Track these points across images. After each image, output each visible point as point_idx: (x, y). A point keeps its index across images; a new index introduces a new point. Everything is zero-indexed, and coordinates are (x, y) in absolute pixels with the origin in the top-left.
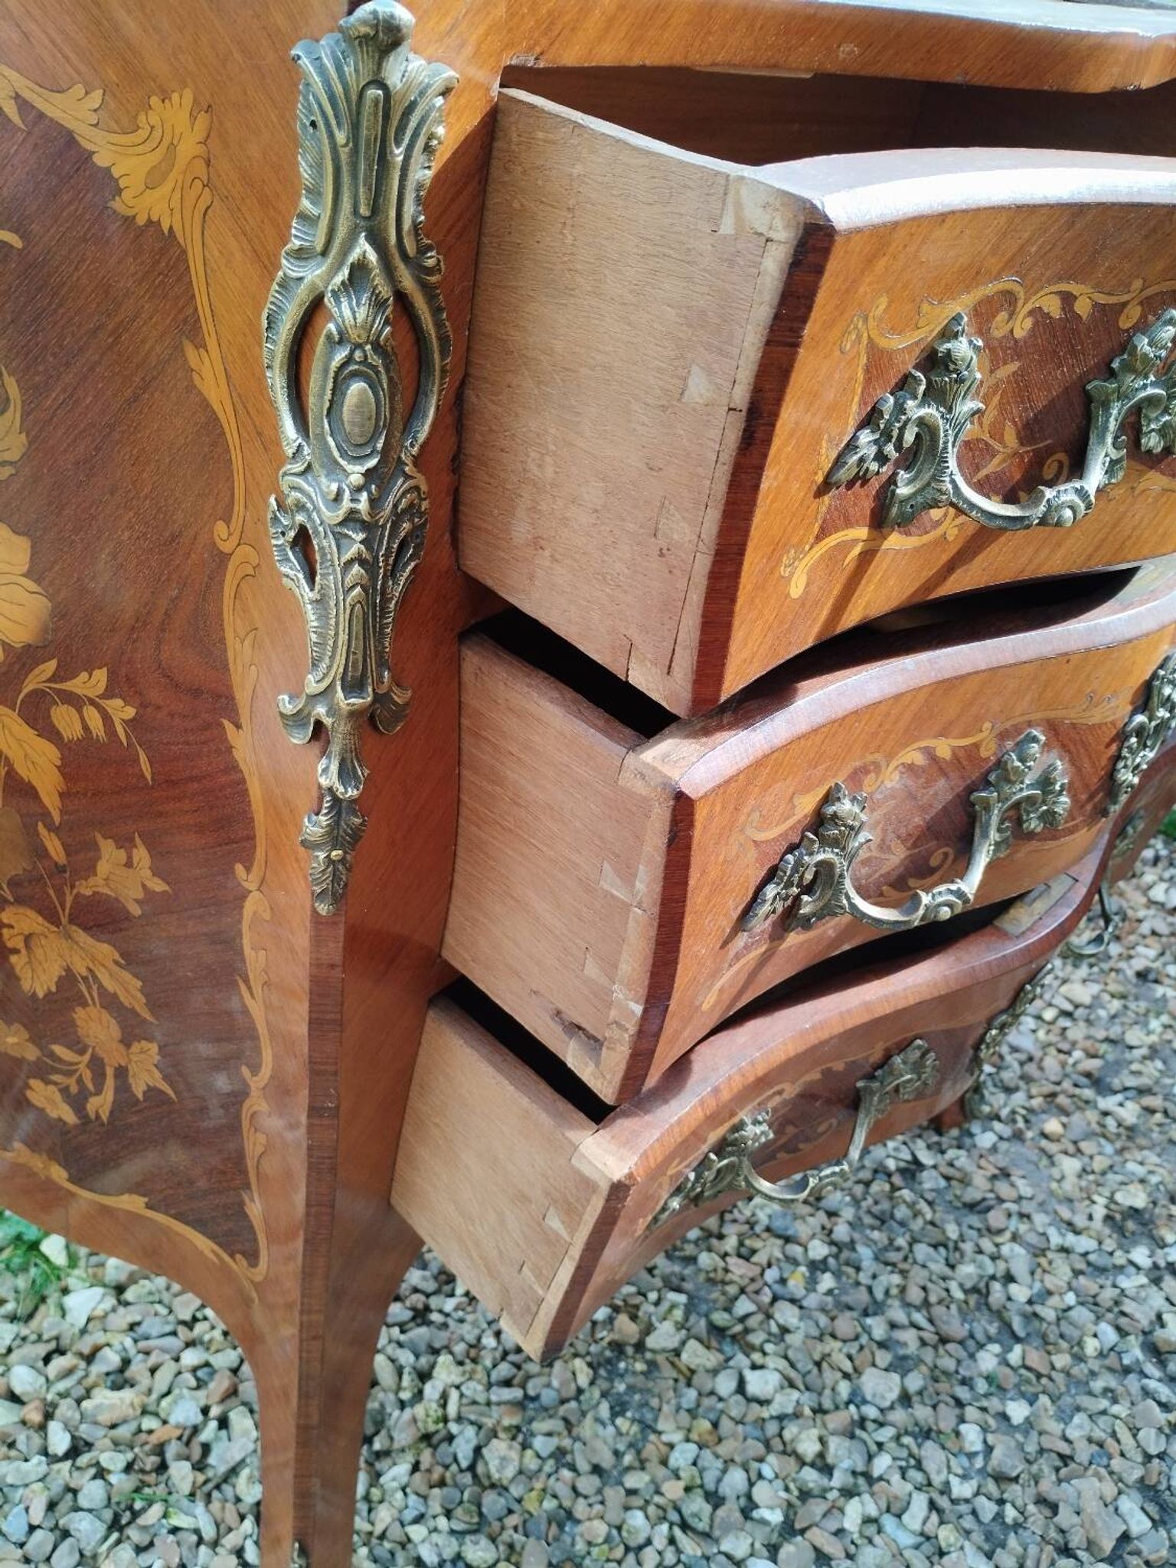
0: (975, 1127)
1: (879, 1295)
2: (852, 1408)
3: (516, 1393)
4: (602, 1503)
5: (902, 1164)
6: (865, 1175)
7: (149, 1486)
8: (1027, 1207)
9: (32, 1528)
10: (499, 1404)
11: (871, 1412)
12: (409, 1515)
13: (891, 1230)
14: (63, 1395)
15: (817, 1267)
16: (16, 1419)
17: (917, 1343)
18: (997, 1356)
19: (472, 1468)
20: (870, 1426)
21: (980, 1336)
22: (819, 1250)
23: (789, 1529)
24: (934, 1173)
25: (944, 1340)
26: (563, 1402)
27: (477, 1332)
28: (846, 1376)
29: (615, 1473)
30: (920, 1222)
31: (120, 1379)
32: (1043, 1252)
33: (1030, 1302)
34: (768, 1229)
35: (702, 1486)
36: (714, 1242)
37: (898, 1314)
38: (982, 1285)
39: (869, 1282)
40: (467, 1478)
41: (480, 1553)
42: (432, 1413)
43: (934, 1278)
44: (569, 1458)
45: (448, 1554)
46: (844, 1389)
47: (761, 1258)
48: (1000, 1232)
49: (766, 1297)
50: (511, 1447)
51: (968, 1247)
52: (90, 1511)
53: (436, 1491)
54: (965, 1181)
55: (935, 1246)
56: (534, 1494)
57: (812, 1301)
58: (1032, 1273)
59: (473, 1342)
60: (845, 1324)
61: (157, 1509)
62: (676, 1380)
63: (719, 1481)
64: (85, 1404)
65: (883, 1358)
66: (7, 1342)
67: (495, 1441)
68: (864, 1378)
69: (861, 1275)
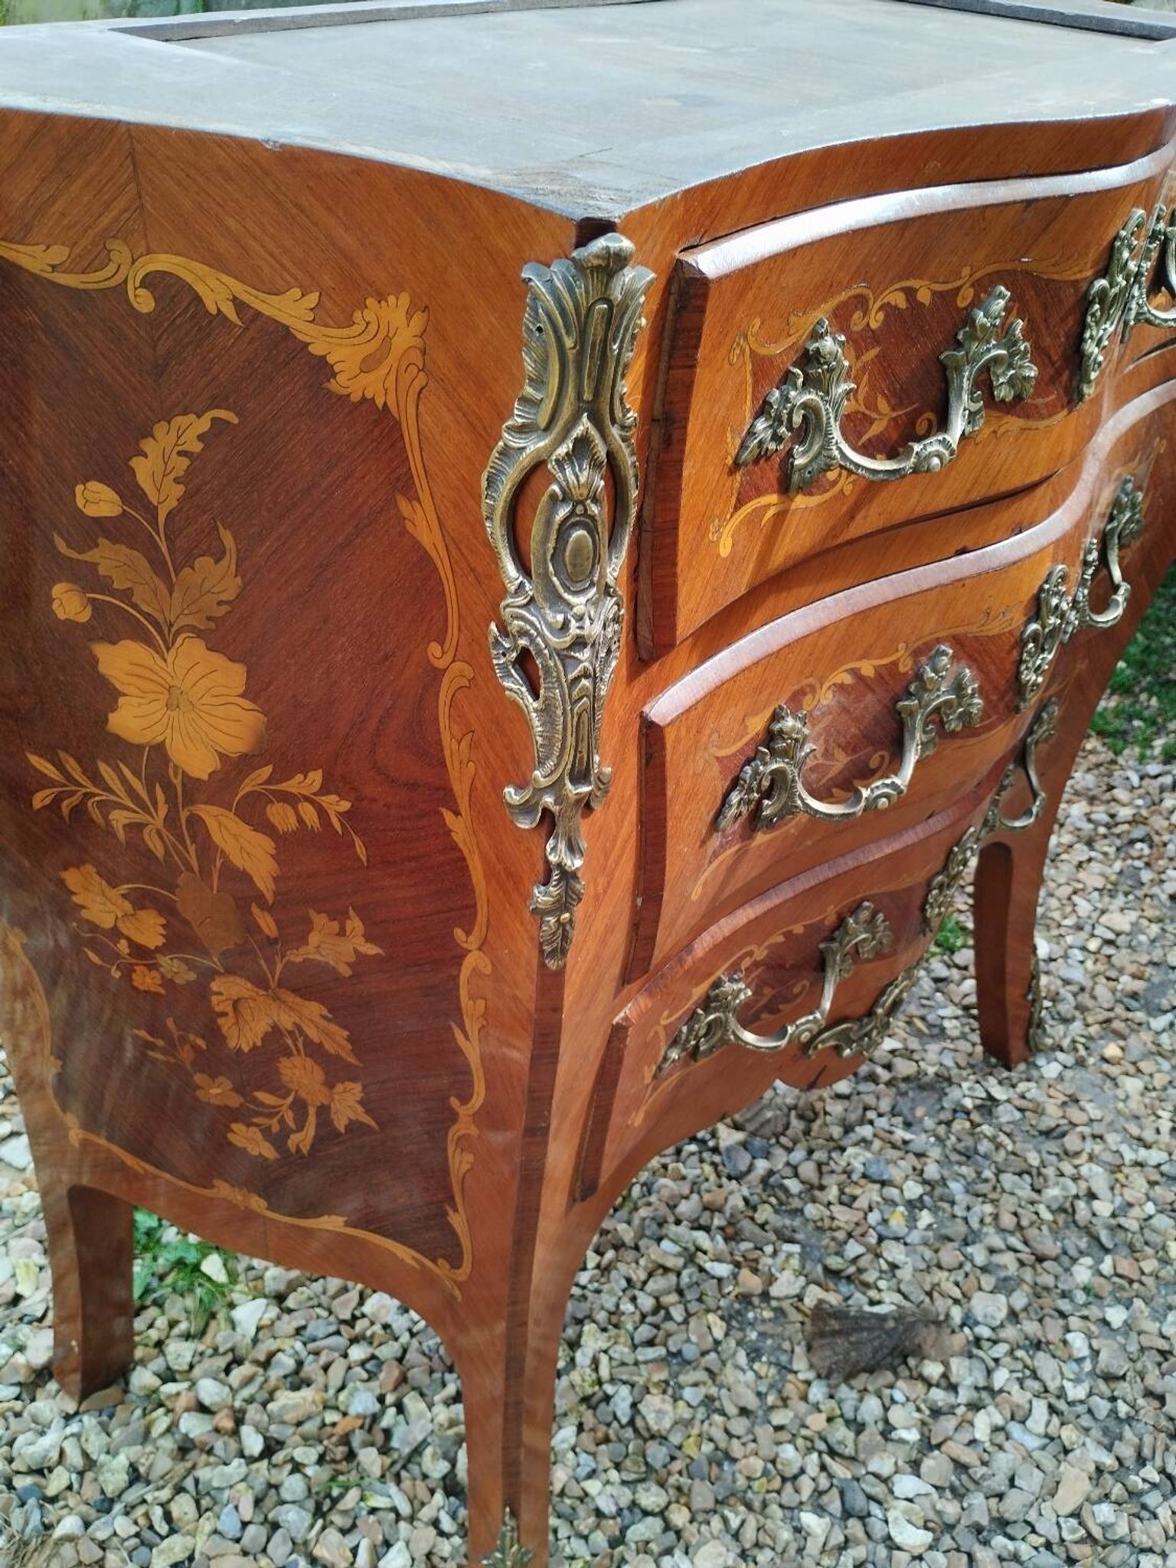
0: (1041, 1061)
1: (975, 1225)
2: (966, 1330)
3: (660, 1351)
4: (754, 1441)
5: (978, 1102)
6: (945, 1116)
7: (342, 1473)
8: (1098, 1129)
9: (245, 1525)
10: (646, 1362)
11: (984, 1332)
12: (582, 1472)
13: (976, 1164)
14: (250, 1401)
15: (914, 1206)
16: (210, 1428)
17: (1016, 1265)
18: (1090, 1267)
19: (632, 1423)
20: (986, 1345)
21: (1073, 1252)
22: (913, 1190)
23: (928, 1445)
24: (1009, 1106)
25: (1041, 1259)
26: (704, 1354)
27: (614, 1300)
28: (956, 1301)
29: (760, 1413)
30: (1002, 1153)
31: (297, 1381)
32: (1118, 1168)
33: (1114, 1215)
34: (864, 1176)
35: (842, 1416)
36: (817, 1193)
37: (997, 1241)
38: (1068, 1205)
39: (964, 1214)
40: (629, 1433)
41: (653, 1499)
42: (587, 1378)
43: (1023, 1203)
44: (717, 1404)
45: (624, 1502)
46: (957, 1314)
47: (862, 1203)
48: (1077, 1154)
49: (873, 1239)
50: (664, 1401)
51: (1050, 1172)
52: (294, 1502)
53: (603, 1447)
54: (1039, 1111)
55: (1020, 1174)
56: (691, 1440)
57: (914, 1237)
58: (1112, 1189)
59: (613, 1309)
60: (949, 1255)
61: (353, 1495)
62: (802, 1323)
63: (856, 1409)
64: (270, 1406)
65: (988, 1281)
66: (188, 1359)
67: (648, 1397)
68: (974, 1302)
69: (956, 1208)
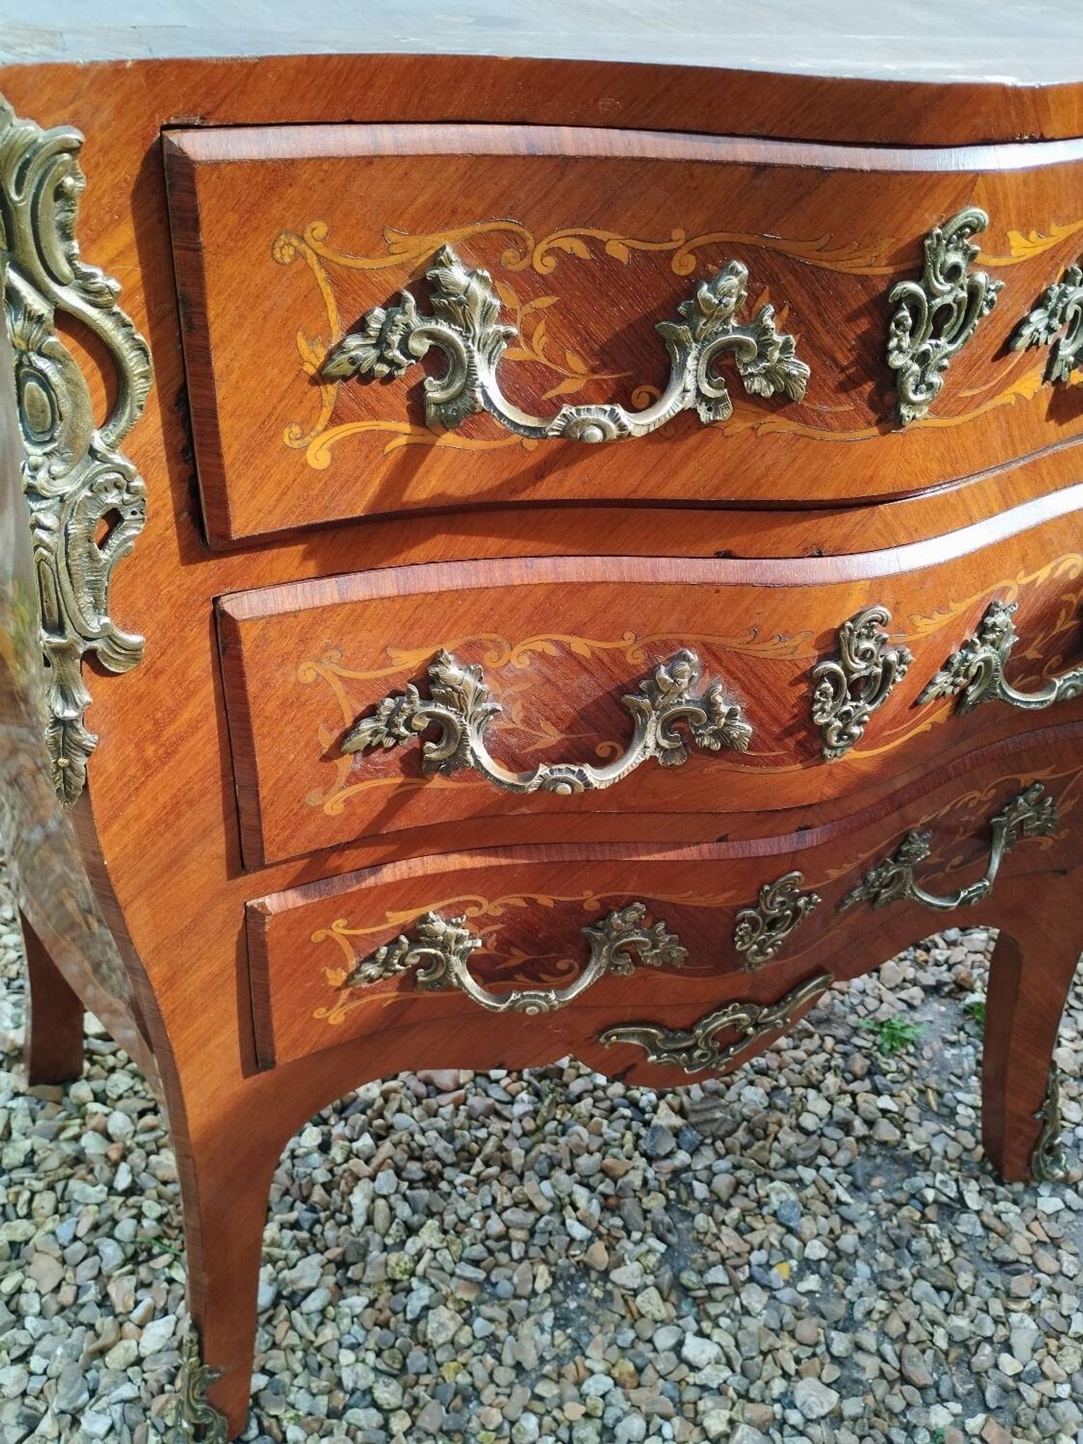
0: (1044, 1190)
1: (858, 1314)
2: (777, 1407)
3: (481, 1275)
4: (509, 1396)
5: (945, 1199)
6: (900, 1197)
7: (169, 1238)
8: (1060, 1284)
9: (75, 1238)
10: (460, 1277)
11: (794, 1417)
12: (348, 1340)
13: (901, 1257)
14: (140, 1145)
15: (809, 1265)
16: (102, 1152)
17: (877, 1373)
18: (955, 1416)
19: (415, 1322)
20: (787, 1430)
21: (944, 1391)
22: (816, 1250)
24: (974, 1218)
25: (905, 1380)
26: (516, 1297)
27: (470, 1210)
28: (785, 1375)
29: (533, 1376)
30: (936, 1260)
32: (1058, 1335)
33: (1017, 1377)
34: (775, 1214)
35: (601, 1418)
36: (717, 1207)
37: (869, 1340)
38: (972, 1342)
39: (855, 1299)
40: (406, 1330)
41: (387, 1395)
42: (402, 1264)
43: (922, 1318)
44: (498, 1346)
45: (362, 1384)
46: (778, 1386)
47: (755, 1238)
48: (1019, 1298)
49: (742, 1276)
50: (452, 1318)
51: (974, 1302)
52: (118, 1241)
53: (377, 1329)
54: (1006, 1237)
55: (938, 1289)
56: (454, 1364)
57: (786, 1295)
58: (1034, 1350)
59: (464, 1218)
60: (808, 1329)
61: (166, 1258)
62: (623, 1317)
63: (619, 1420)
64: (153, 1158)
65: (832, 1373)
66: (120, 1091)
67: (442, 1307)
68: (801, 1384)
69: (849, 1288)
